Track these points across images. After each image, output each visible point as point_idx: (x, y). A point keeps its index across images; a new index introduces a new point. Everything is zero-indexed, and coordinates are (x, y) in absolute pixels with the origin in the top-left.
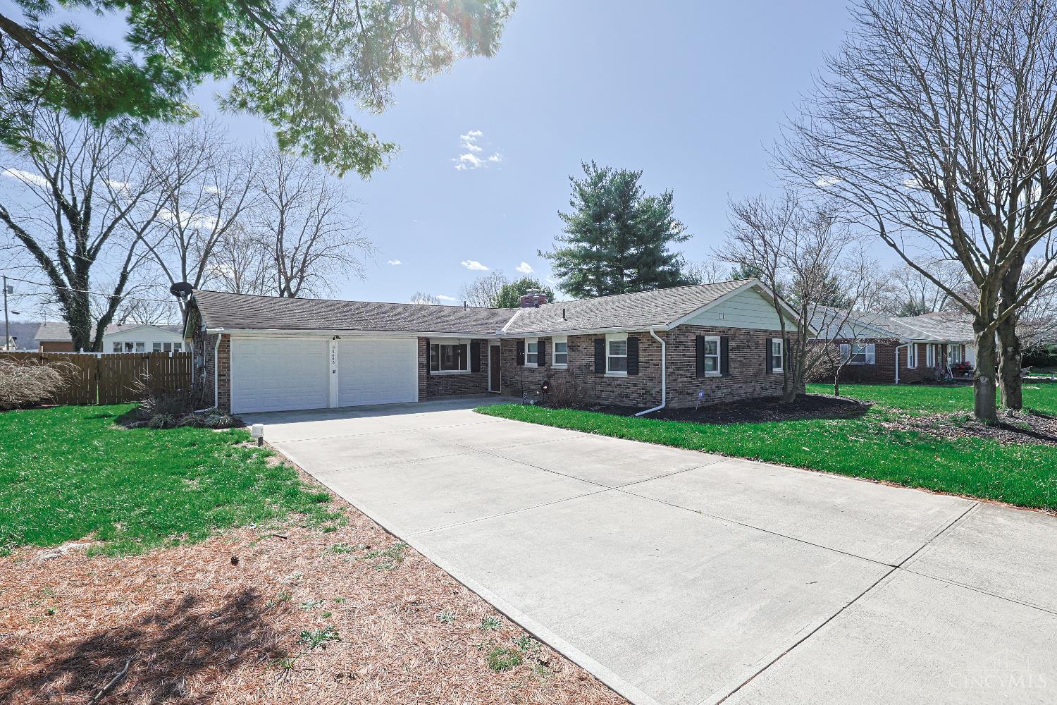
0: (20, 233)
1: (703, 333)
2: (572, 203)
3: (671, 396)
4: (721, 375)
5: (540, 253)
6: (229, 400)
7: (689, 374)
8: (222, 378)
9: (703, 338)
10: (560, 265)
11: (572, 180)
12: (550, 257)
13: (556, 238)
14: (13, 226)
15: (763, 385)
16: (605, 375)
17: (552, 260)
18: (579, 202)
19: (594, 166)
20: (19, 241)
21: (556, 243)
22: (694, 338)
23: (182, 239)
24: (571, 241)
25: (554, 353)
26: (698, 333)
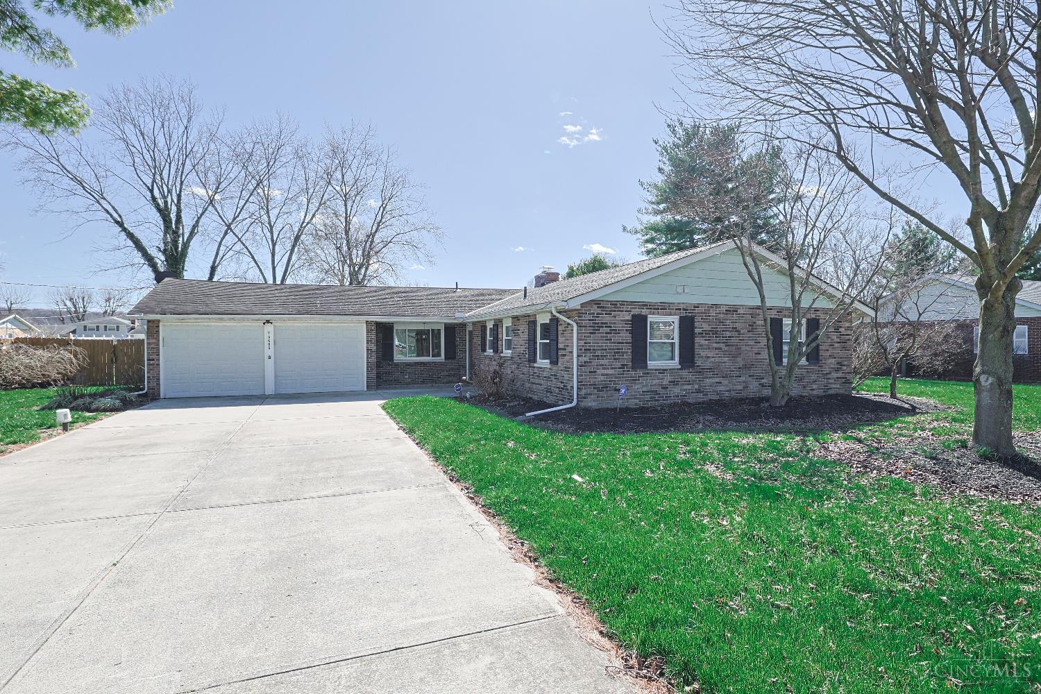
0: (131, 236)
1: (644, 312)
2: (660, 170)
3: (583, 392)
4: (680, 367)
5: (624, 229)
6: (158, 384)
7: (618, 364)
8: (151, 362)
9: (645, 318)
10: (647, 241)
11: (656, 143)
12: (636, 232)
13: (639, 211)
14: (125, 230)
15: (763, 381)
16: (536, 365)
17: (639, 236)
18: (667, 168)
19: (681, 124)
20: (130, 243)
21: (640, 216)
22: (629, 318)
23: (272, 233)
24: (657, 212)
25: (505, 338)
26: (636, 311)
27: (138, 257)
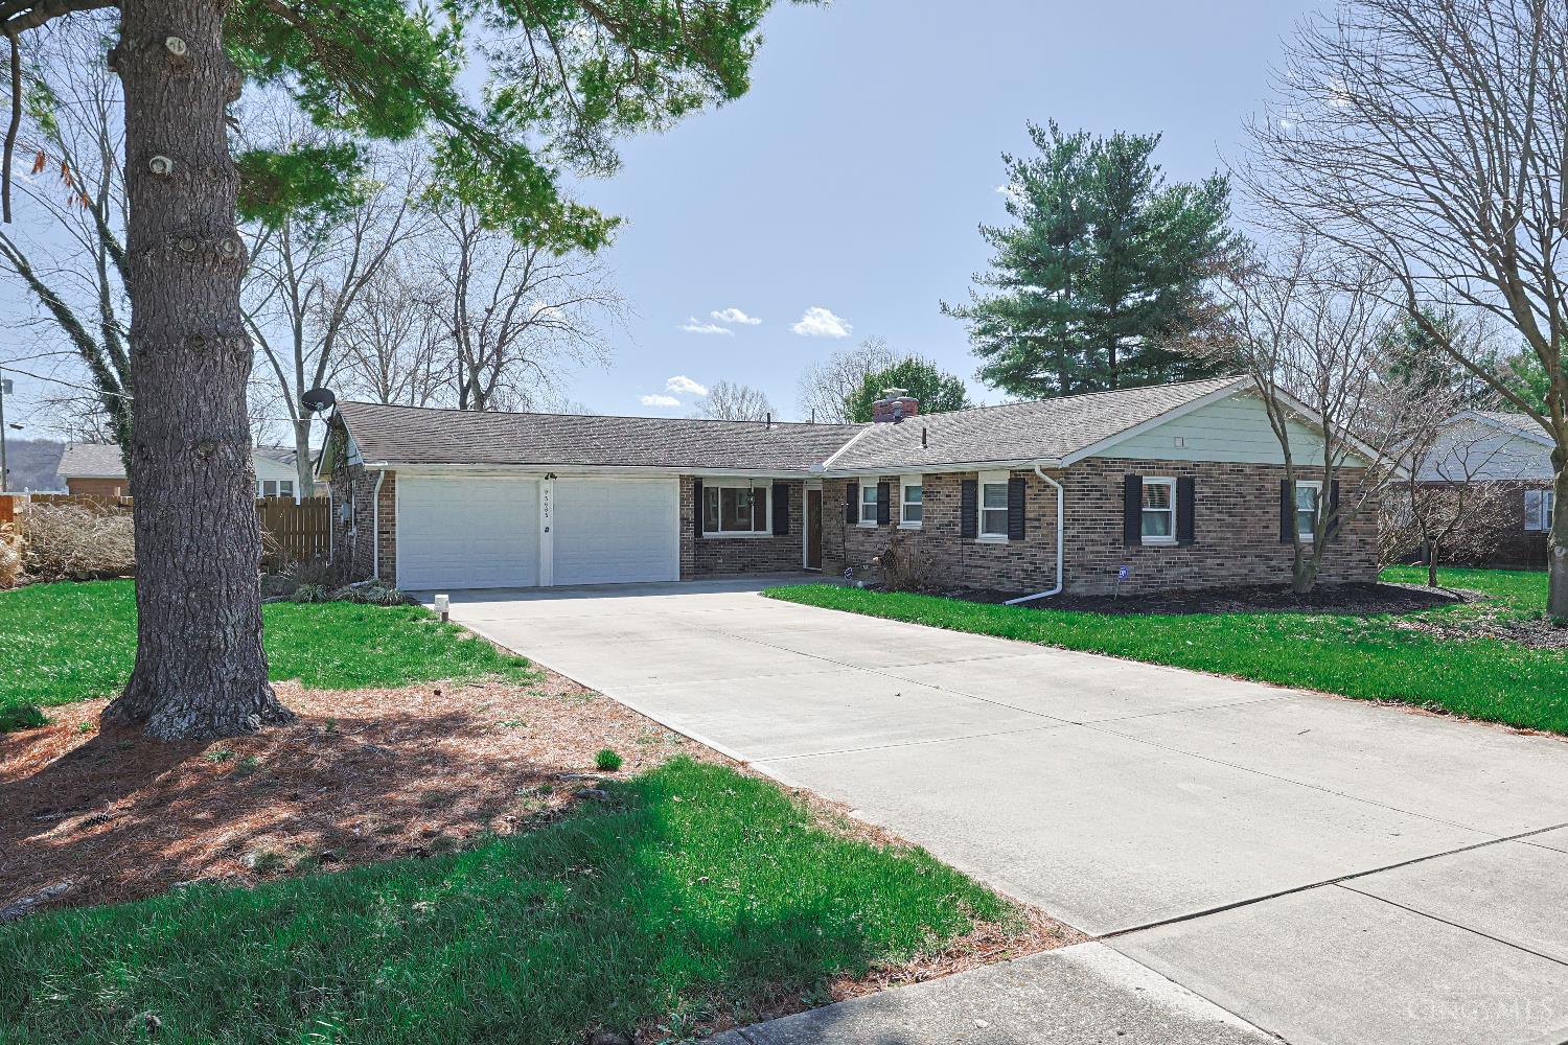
0: (49, 298)
1: (1138, 472)
2: (1010, 208)
3: (1071, 573)
4: (1177, 543)
5: (945, 309)
6: (394, 569)
7: (1110, 540)
8: (385, 536)
9: (1140, 479)
10: (984, 332)
11: (1006, 161)
12: (965, 315)
13: (976, 279)
15: (1273, 563)
16: (976, 541)
17: (969, 321)
19: (1054, 130)
20: (47, 312)
21: (976, 287)
22: (1120, 478)
23: (295, 297)
24: (1007, 283)
25: (903, 502)
26: (1130, 471)
27: (62, 339)
